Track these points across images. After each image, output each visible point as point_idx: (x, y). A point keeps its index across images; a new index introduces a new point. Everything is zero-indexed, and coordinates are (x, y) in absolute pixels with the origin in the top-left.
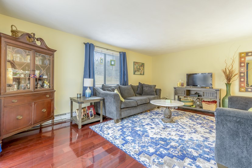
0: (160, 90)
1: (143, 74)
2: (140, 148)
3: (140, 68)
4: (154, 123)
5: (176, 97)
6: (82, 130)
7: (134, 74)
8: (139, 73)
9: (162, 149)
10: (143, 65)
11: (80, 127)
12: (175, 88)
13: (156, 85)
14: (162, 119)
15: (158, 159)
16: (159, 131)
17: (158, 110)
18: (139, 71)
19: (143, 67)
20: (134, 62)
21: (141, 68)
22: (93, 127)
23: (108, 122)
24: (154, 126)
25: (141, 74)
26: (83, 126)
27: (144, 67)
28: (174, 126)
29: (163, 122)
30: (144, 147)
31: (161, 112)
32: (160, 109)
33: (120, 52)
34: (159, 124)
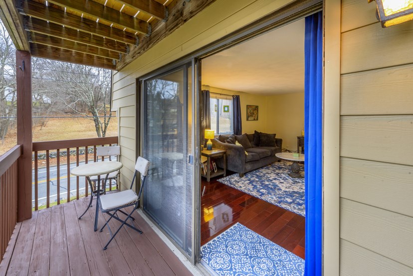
0: (281, 141)
1: (257, 119)
2: (278, 199)
3: (253, 112)
4: (281, 178)
5: (300, 148)
6: (211, 184)
7: (247, 120)
8: (252, 118)
9: (298, 200)
10: (257, 108)
11: (209, 180)
12: (299, 138)
13: (275, 134)
14: (289, 174)
15: (297, 206)
16: (289, 185)
17: (279, 164)
18: (252, 116)
19: (256, 111)
20: (247, 106)
21: (255, 112)
22: (220, 180)
23: (232, 176)
24: (282, 181)
25: (254, 120)
26: (211, 179)
27: (258, 111)
28: (303, 181)
29: (291, 177)
30: (281, 198)
31: (284, 166)
32: (282, 162)
33: (233, 96)
34: (287, 179)
